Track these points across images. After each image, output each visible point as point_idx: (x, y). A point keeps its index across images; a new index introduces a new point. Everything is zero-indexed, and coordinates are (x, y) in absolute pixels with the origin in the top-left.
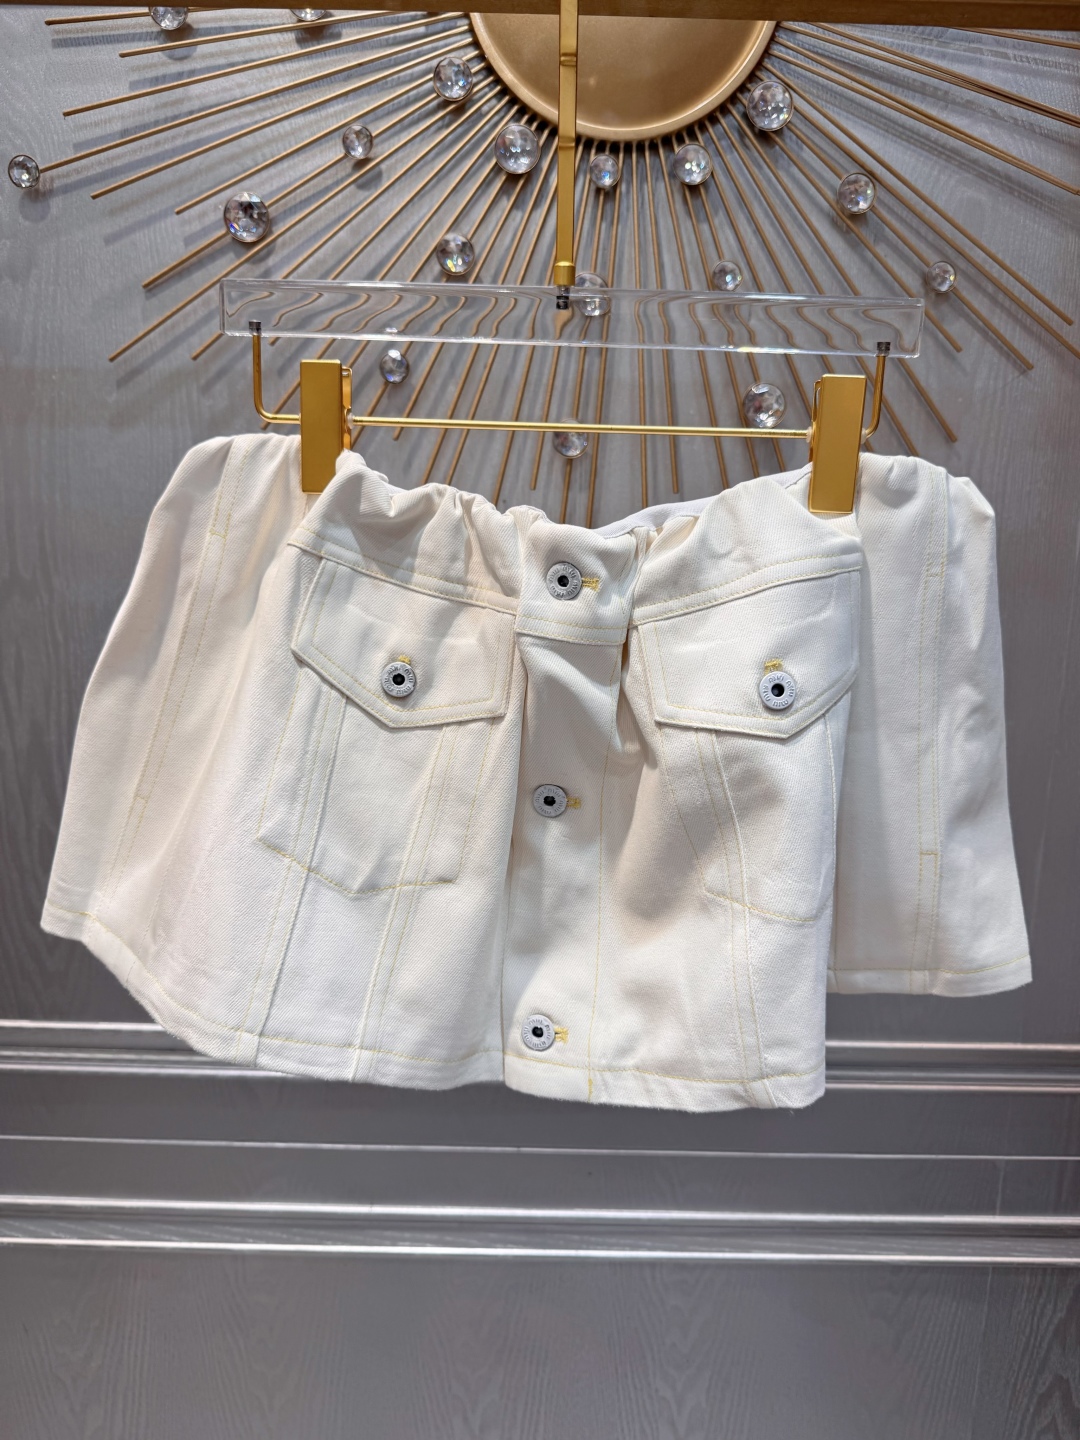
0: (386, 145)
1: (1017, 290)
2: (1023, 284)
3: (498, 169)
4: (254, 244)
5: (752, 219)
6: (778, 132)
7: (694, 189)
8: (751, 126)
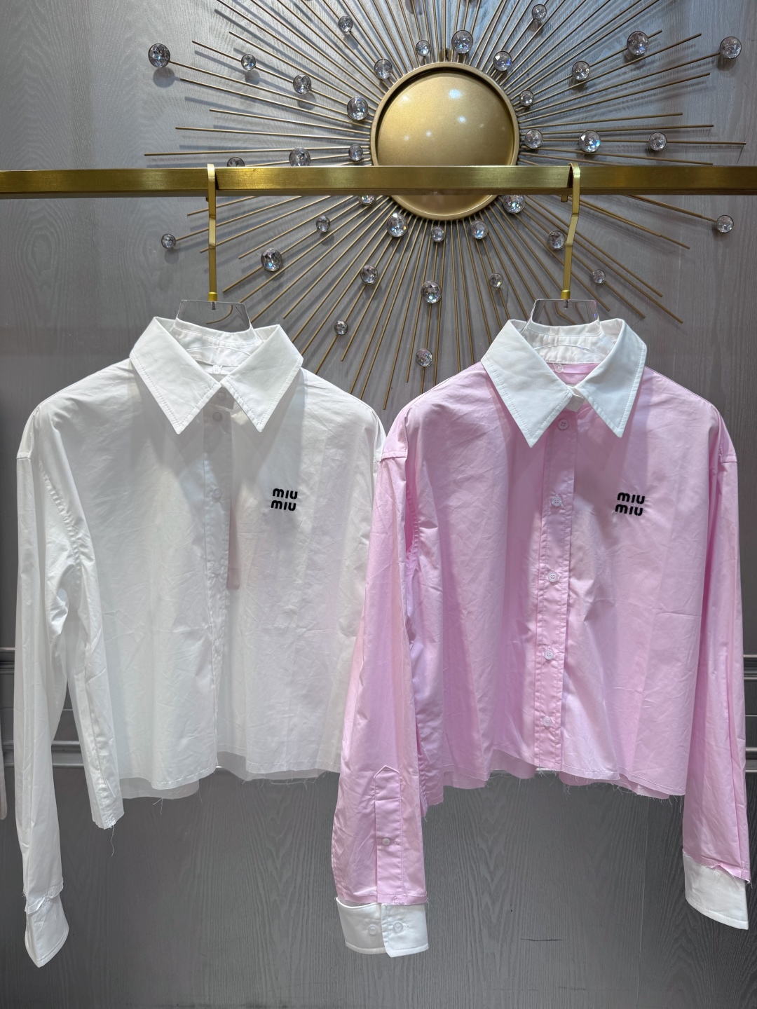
0: (335, 225)
1: (635, 282)
2: (638, 279)
3: (388, 235)
4: (275, 272)
5: (507, 253)
6: (519, 213)
7: (480, 241)
8: (506, 211)
